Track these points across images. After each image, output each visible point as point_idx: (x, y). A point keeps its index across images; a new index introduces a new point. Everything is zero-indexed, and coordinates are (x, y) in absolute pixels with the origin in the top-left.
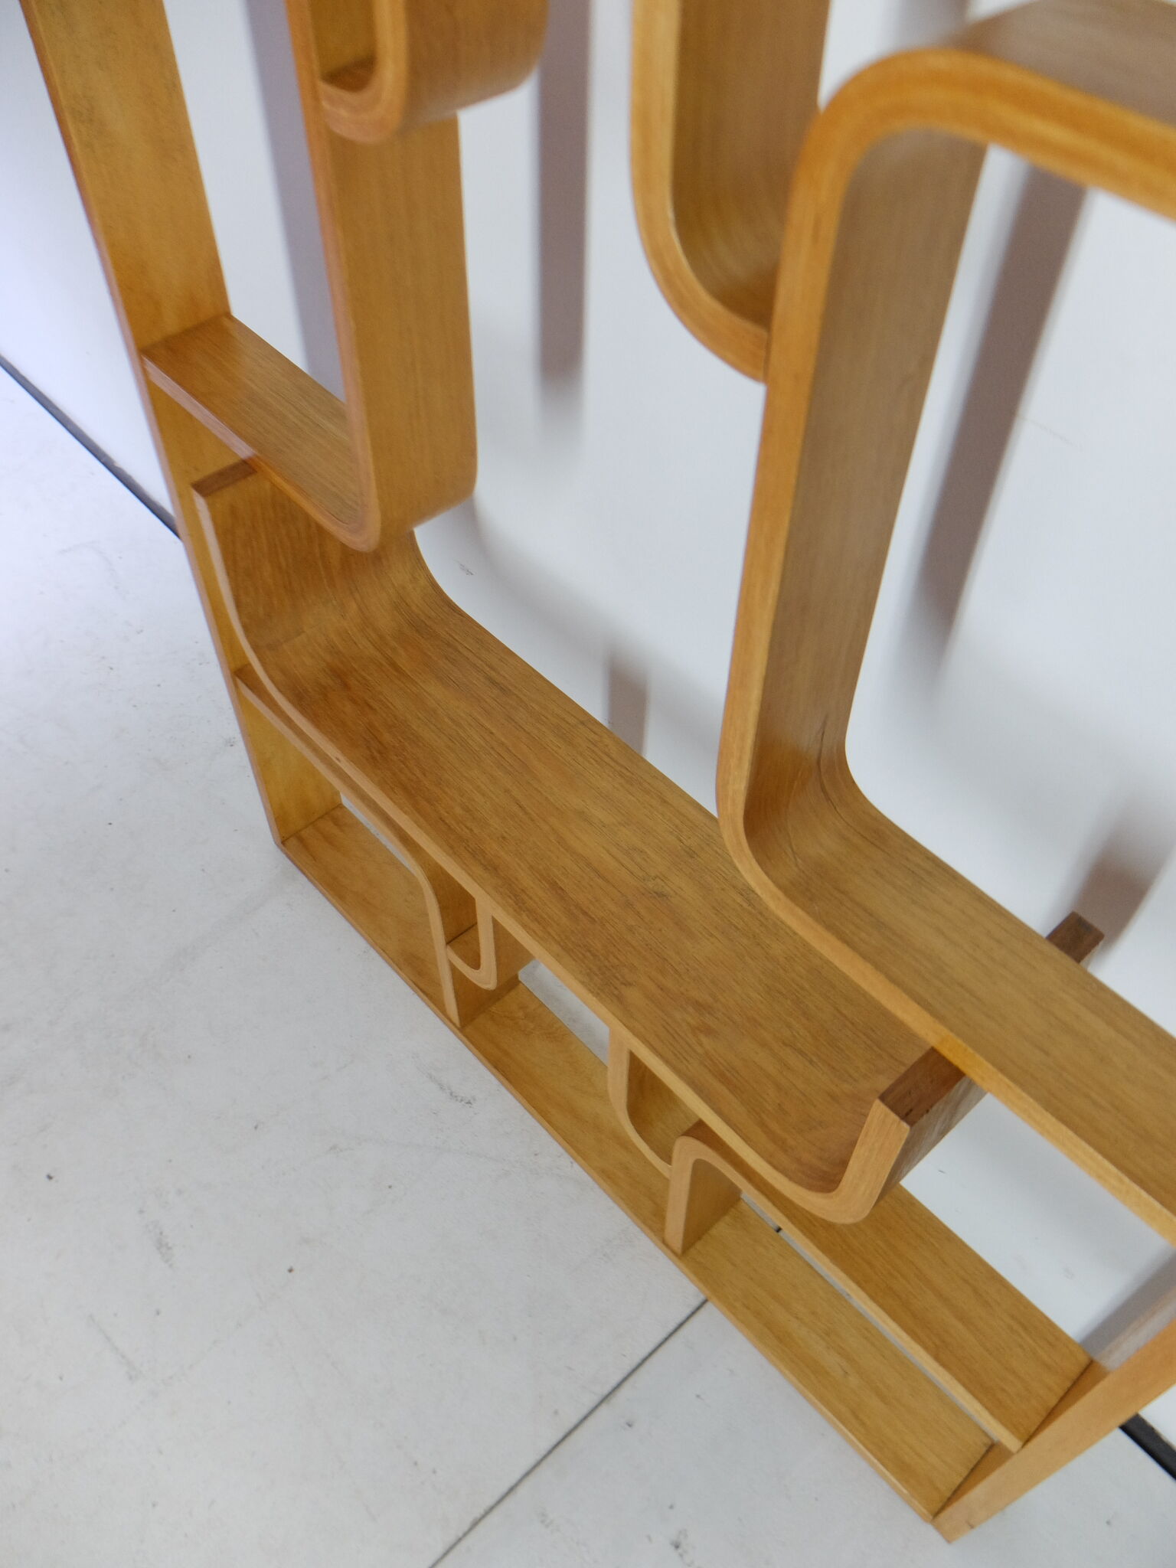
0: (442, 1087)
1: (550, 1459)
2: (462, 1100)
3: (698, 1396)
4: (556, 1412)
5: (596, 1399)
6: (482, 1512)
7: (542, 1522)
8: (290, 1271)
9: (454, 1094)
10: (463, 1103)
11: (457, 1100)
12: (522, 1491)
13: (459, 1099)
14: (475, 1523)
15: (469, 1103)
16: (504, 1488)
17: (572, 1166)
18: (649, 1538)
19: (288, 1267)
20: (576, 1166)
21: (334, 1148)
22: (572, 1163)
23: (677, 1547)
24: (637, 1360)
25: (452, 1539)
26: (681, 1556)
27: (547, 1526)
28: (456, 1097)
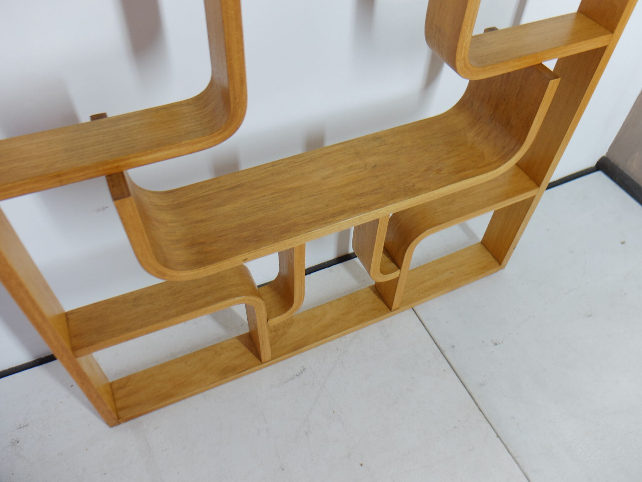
0: (292, 379)
1: (461, 377)
2: (302, 372)
3: (447, 322)
4: (444, 371)
5: (441, 355)
6: (476, 406)
7: (483, 385)
8: (362, 465)
9: (297, 375)
10: (303, 372)
11: (301, 374)
12: (471, 390)
13: (301, 373)
14: (480, 409)
15: (304, 370)
16: (469, 396)
17: (347, 337)
18: (492, 352)
19: (360, 466)
20: (347, 336)
21: (306, 433)
22: (345, 337)
23: (496, 344)
24: (430, 337)
25: (484, 420)
26: (499, 344)
27: (484, 384)
28: (299, 374)
